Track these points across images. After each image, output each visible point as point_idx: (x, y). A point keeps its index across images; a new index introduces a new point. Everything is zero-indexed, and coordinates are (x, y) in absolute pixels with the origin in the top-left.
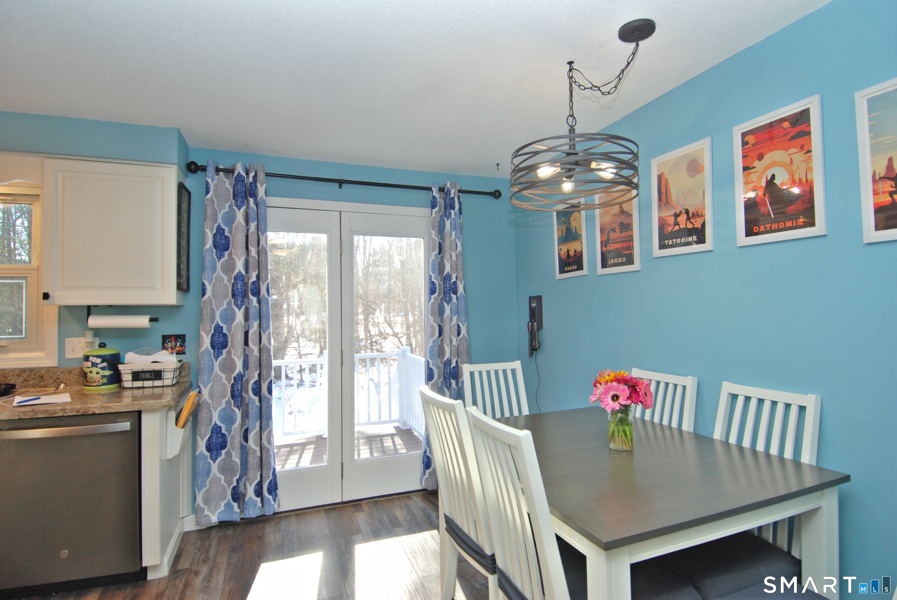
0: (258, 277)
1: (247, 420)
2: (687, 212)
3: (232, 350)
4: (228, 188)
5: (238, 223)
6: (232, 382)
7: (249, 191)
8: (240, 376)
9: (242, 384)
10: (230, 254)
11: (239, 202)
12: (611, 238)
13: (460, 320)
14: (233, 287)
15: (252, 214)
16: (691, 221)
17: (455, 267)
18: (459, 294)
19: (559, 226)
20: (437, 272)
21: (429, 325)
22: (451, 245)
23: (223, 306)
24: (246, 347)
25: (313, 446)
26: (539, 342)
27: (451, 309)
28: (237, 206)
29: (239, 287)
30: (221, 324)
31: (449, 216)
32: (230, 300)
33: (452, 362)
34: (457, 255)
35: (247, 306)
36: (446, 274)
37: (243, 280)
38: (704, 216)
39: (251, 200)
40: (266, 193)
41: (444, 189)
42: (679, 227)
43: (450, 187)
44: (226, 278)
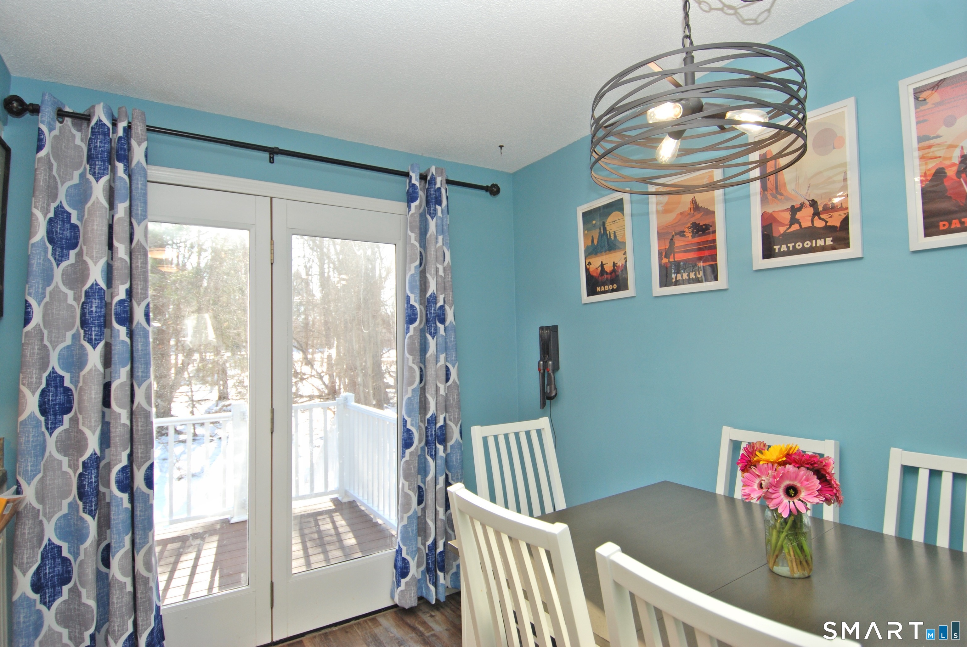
0: (130, 293)
1: (108, 531)
2: (813, 204)
3: (80, 417)
4: (80, 147)
5: (94, 202)
6: (80, 470)
7: (117, 152)
8: (95, 460)
9: (98, 473)
10: (79, 255)
11: (97, 167)
12: (676, 245)
13: (449, 359)
14: (83, 309)
15: (122, 187)
16: (822, 216)
17: (443, 285)
18: (447, 323)
19: (586, 232)
20: (418, 291)
21: (406, 368)
22: (436, 255)
23: (65, 341)
24: (106, 410)
25: (216, 538)
26: (555, 389)
27: (437, 345)
28: (94, 174)
29: (94, 310)
30: (60, 372)
31: (433, 215)
32: (78, 330)
33: (438, 419)
34: (445, 269)
35: (109, 341)
36: (431, 296)
37: (102, 298)
38: (847, 209)
39: (120, 167)
40: (146, 156)
41: (426, 176)
42: (800, 225)
43: (436, 173)
44: (70, 294)
